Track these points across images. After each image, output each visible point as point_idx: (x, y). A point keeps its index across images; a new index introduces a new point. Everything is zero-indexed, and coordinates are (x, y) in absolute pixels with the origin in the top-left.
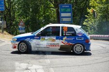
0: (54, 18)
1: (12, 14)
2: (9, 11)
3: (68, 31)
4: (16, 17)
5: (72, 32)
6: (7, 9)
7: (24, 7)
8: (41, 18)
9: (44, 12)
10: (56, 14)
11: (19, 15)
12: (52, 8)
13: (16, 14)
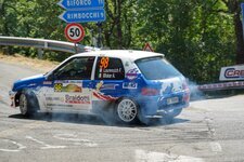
0: (229, 37)
1: (123, 28)
2: (117, 21)
3: (108, 68)
4: (133, 35)
5: (116, 71)
6: (111, 16)
7: (154, 10)
8: (197, 38)
9: (204, 22)
10: (232, 28)
11: (141, 32)
12: (222, 14)
13: (134, 29)
